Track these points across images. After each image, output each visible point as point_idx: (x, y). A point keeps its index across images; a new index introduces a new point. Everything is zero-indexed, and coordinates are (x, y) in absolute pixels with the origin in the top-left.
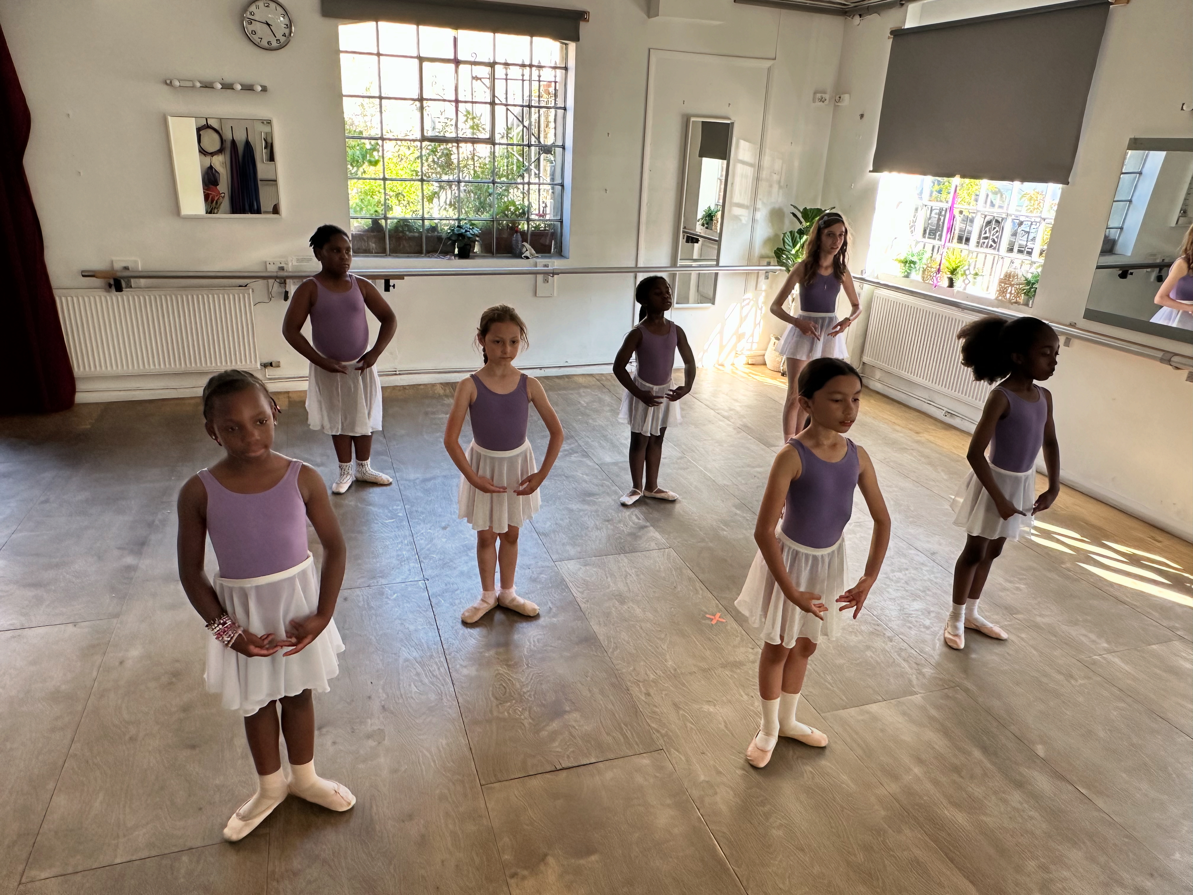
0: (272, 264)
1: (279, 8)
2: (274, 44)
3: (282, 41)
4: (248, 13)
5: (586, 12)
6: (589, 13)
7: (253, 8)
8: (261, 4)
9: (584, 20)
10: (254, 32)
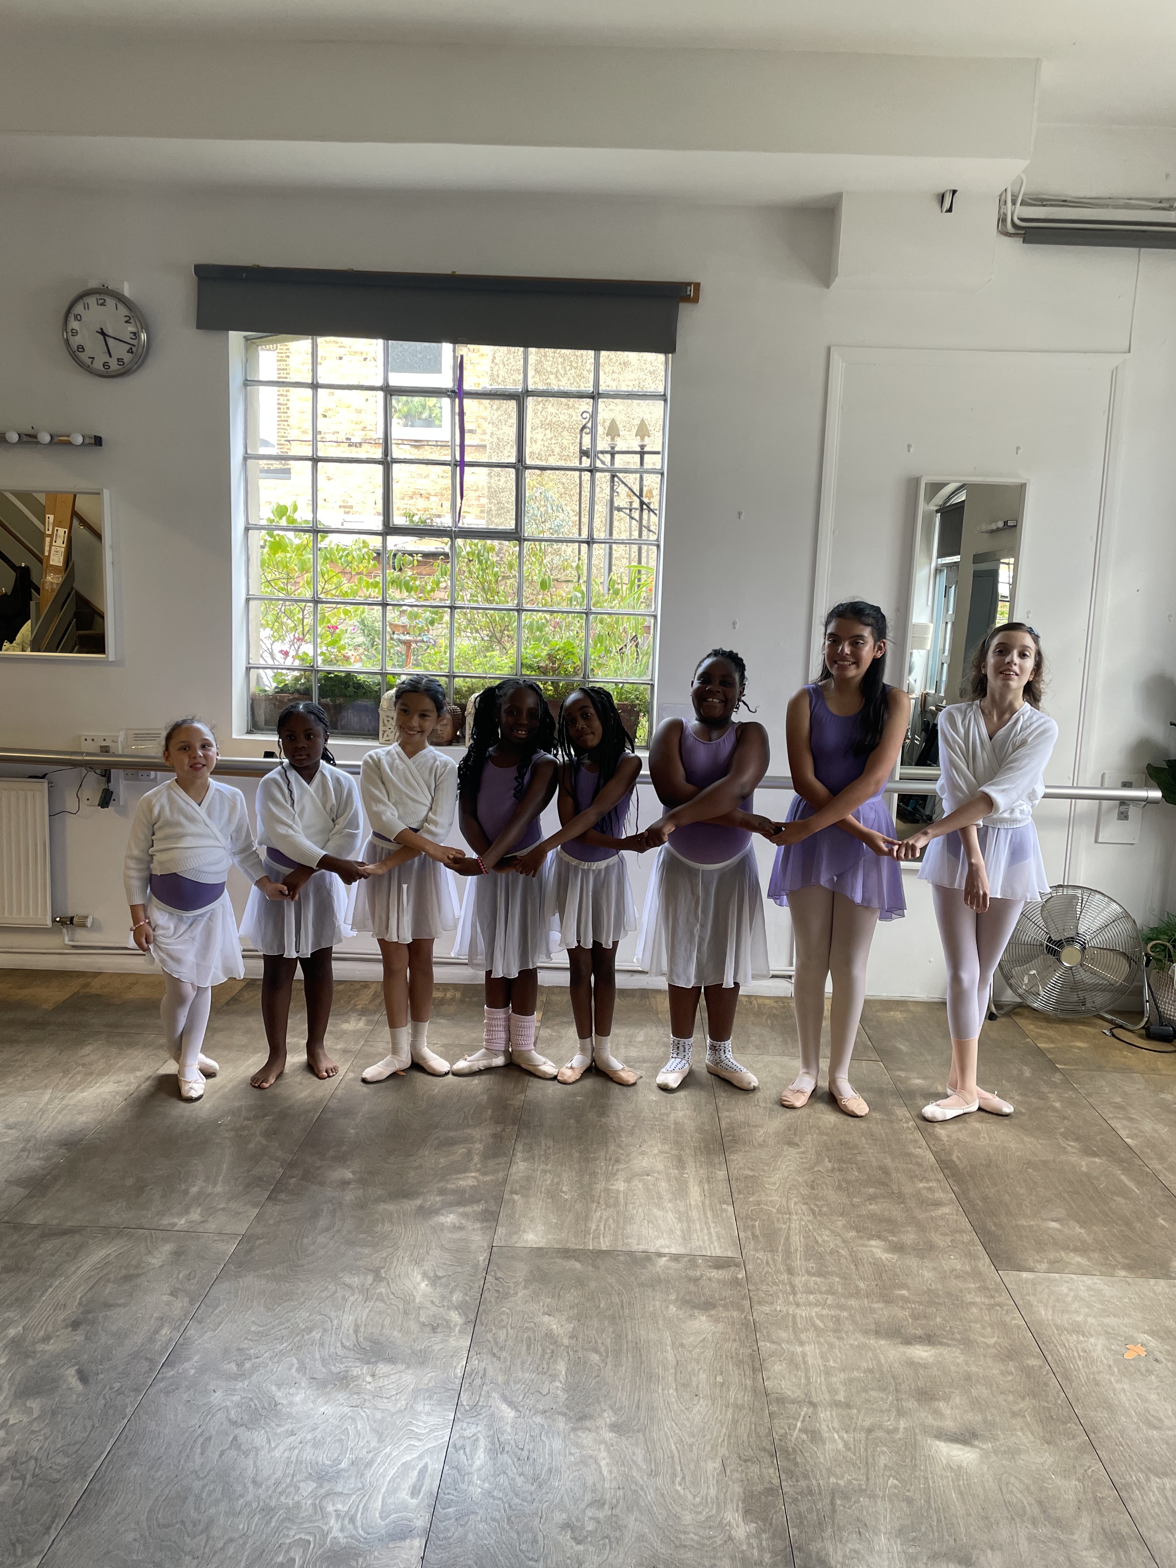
0: (89, 740)
1: (120, 306)
2: (114, 366)
3: (126, 361)
4: (71, 318)
5: (689, 284)
6: (697, 286)
7: (79, 309)
8: (92, 300)
9: (687, 299)
10: (81, 348)
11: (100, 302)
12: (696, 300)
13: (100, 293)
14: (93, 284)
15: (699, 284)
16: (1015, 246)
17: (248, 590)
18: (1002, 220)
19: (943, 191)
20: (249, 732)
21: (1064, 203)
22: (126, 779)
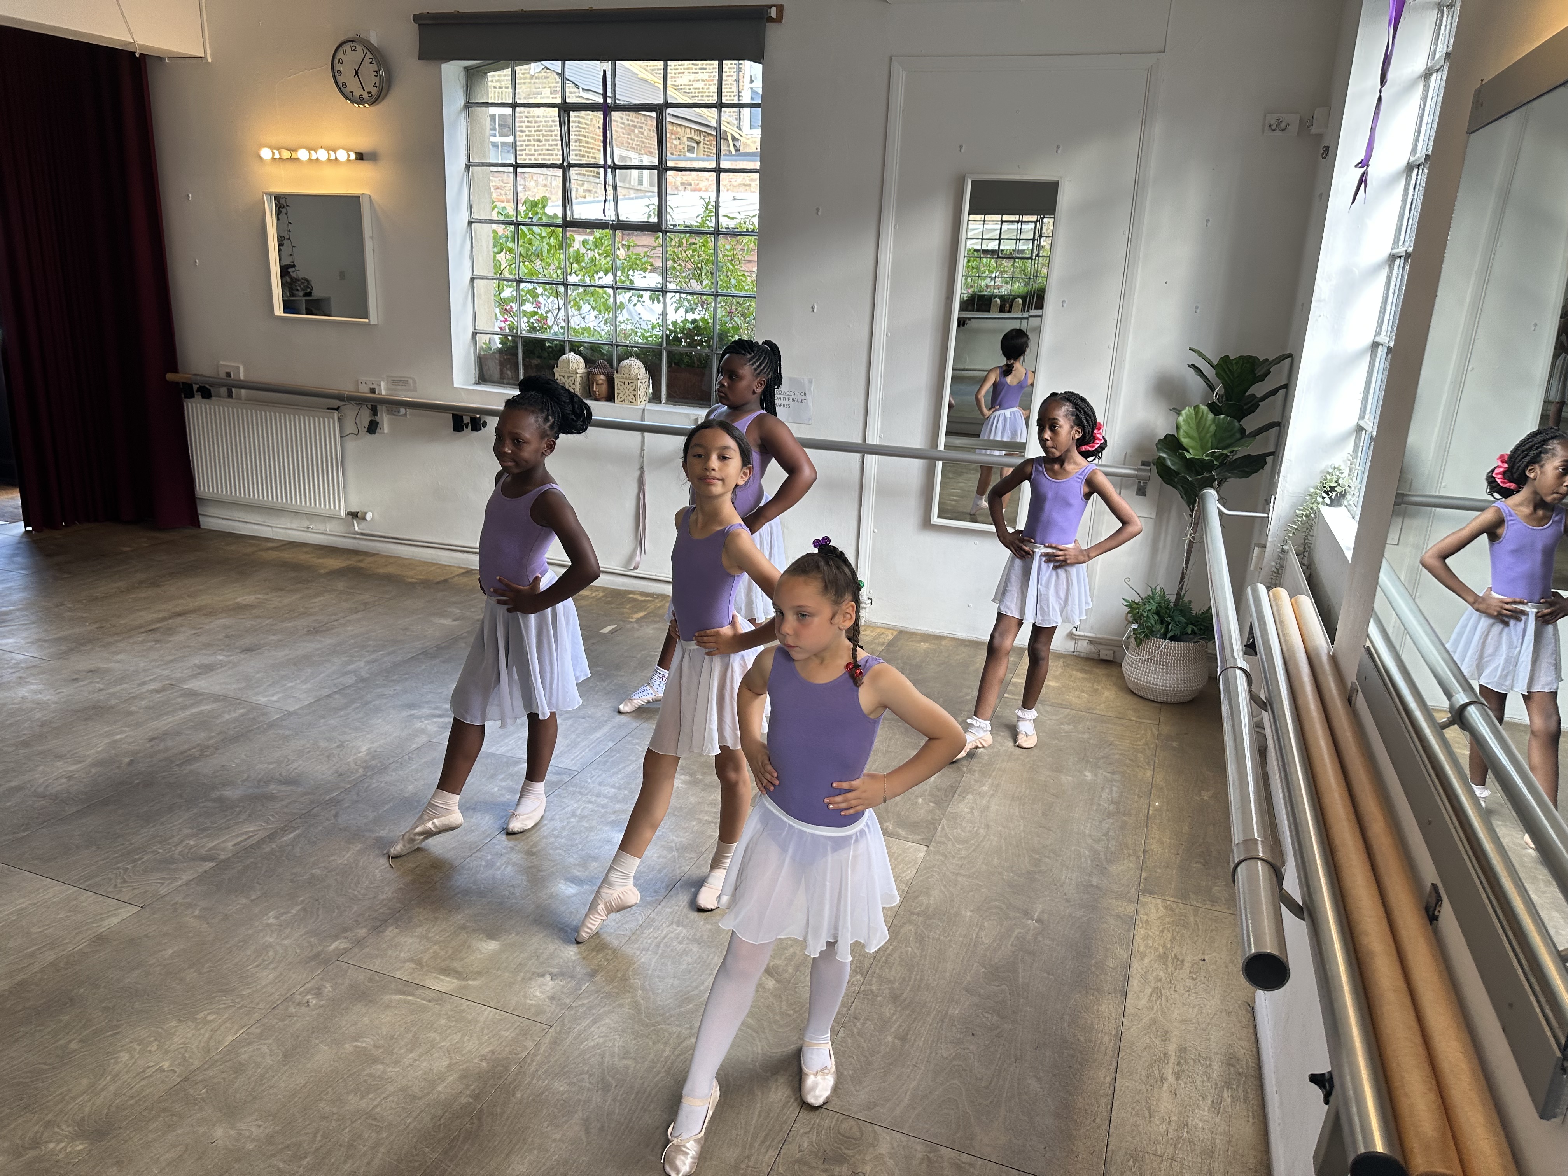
0: (363, 383)
1: (366, 50)
2: (366, 97)
3: (373, 93)
4: (336, 61)
5: (770, 7)
6: (780, 7)
7: (340, 54)
8: (347, 47)
9: (771, 20)
10: (344, 84)
11: (353, 48)
12: (779, 19)
13: (352, 41)
14: (351, 35)
15: (782, 6)
17: (473, 271)
20: (478, 383)
22: (388, 414)
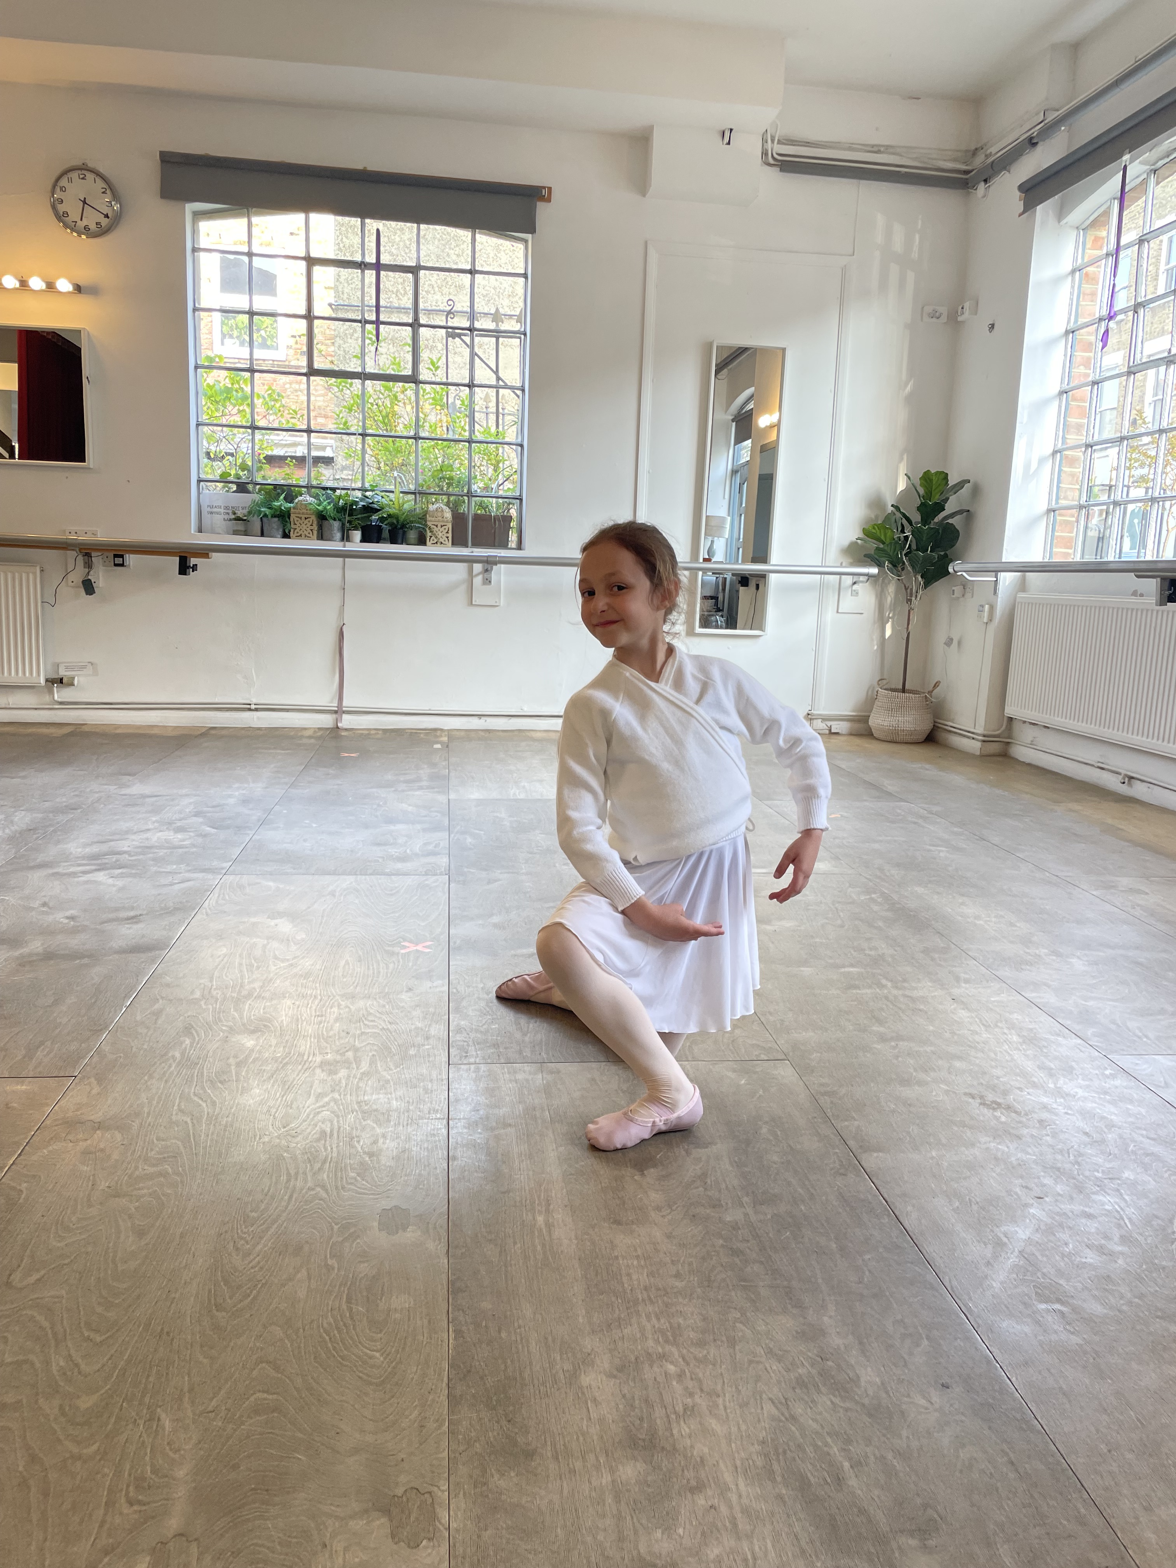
1: (98, 180)
2: (93, 228)
3: (103, 225)
4: (58, 189)
5: (544, 188)
6: (550, 189)
7: (64, 182)
8: (74, 175)
9: (542, 199)
10: (66, 214)
11: (81, 176)
12: (549, 200)
13: (81, 169)
14: (75, 162)
16: (774, 173)
17: (198, 418)
18: (765, 153)
19: (723, 129)
20: (200, 532)
21: (807, 144)
22: (104, 565)
